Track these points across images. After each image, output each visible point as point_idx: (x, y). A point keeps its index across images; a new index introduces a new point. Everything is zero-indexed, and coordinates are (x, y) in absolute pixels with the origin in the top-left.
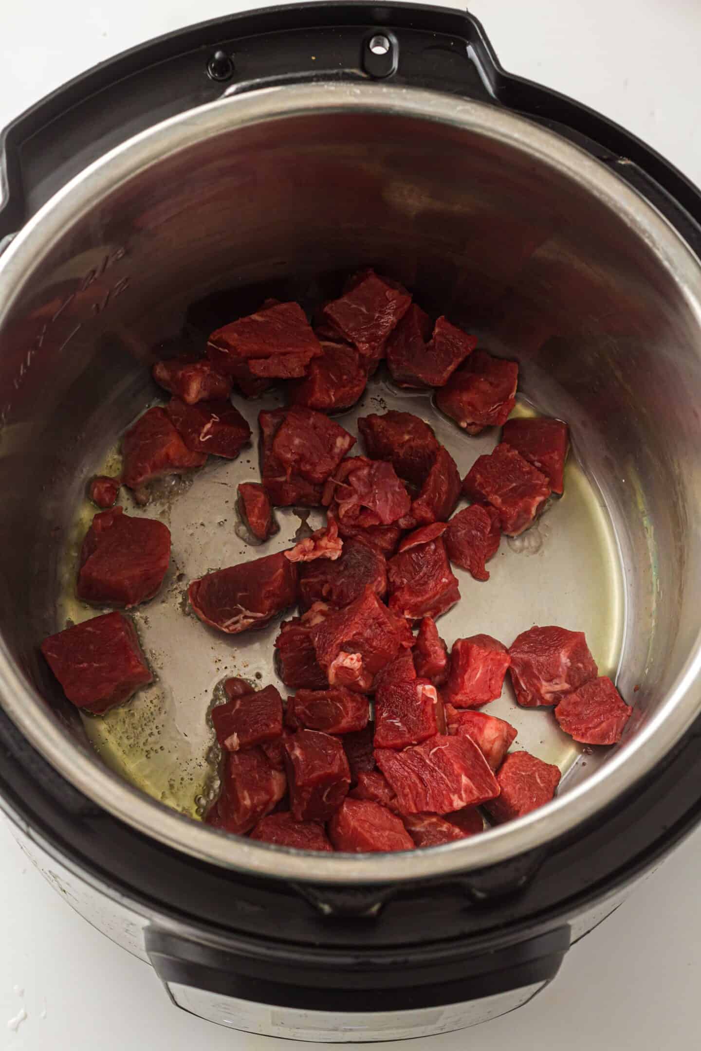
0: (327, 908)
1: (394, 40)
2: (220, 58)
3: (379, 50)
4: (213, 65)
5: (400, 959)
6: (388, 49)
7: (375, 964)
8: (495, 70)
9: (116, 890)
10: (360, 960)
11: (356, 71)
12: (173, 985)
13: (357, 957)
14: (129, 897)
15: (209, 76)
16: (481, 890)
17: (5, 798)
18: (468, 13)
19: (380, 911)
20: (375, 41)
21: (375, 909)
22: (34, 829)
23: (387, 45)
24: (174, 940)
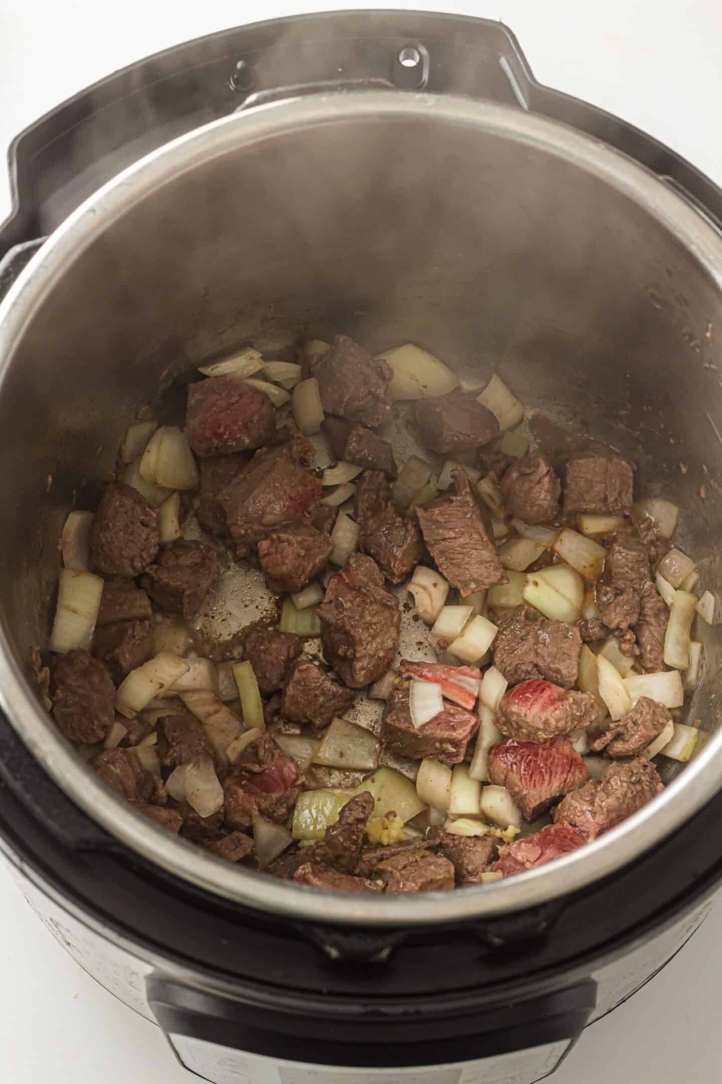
0: (334, 953)
1: (424, 51)
2: (242, 68)
3: (409, 63)
4: (235, 76)
5: (412, 1009)
6: (418, 61)
7: (386, 1015)
8: (529, 83)
9: (112, 929)
10: (369, 1009)
11: (382, 81)
12: (175, 1037)
13: (365, 1005)
14: (126, 938)
15: (231, 87)
16: (498, 936)
17: (4, 839)
18: (501, 24)
19: (391, 956)
20: (405, 54)
21: (385, 953)
22: (28, 864)
23: (417, 58)
24: (176, 988)
